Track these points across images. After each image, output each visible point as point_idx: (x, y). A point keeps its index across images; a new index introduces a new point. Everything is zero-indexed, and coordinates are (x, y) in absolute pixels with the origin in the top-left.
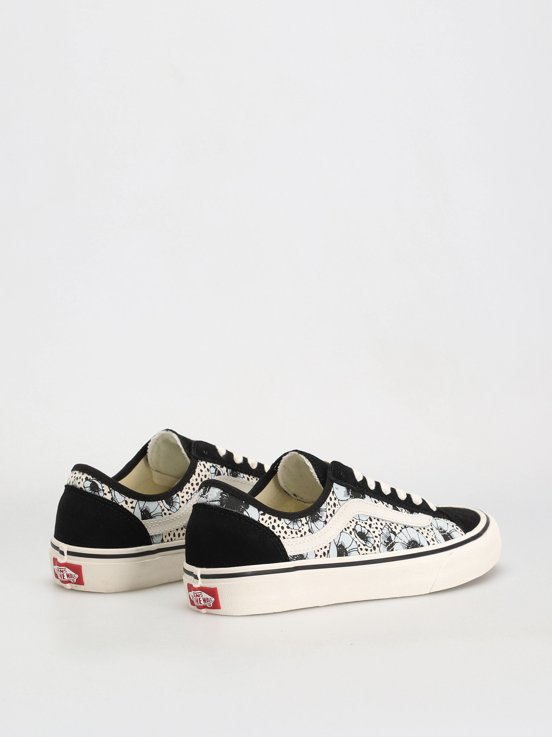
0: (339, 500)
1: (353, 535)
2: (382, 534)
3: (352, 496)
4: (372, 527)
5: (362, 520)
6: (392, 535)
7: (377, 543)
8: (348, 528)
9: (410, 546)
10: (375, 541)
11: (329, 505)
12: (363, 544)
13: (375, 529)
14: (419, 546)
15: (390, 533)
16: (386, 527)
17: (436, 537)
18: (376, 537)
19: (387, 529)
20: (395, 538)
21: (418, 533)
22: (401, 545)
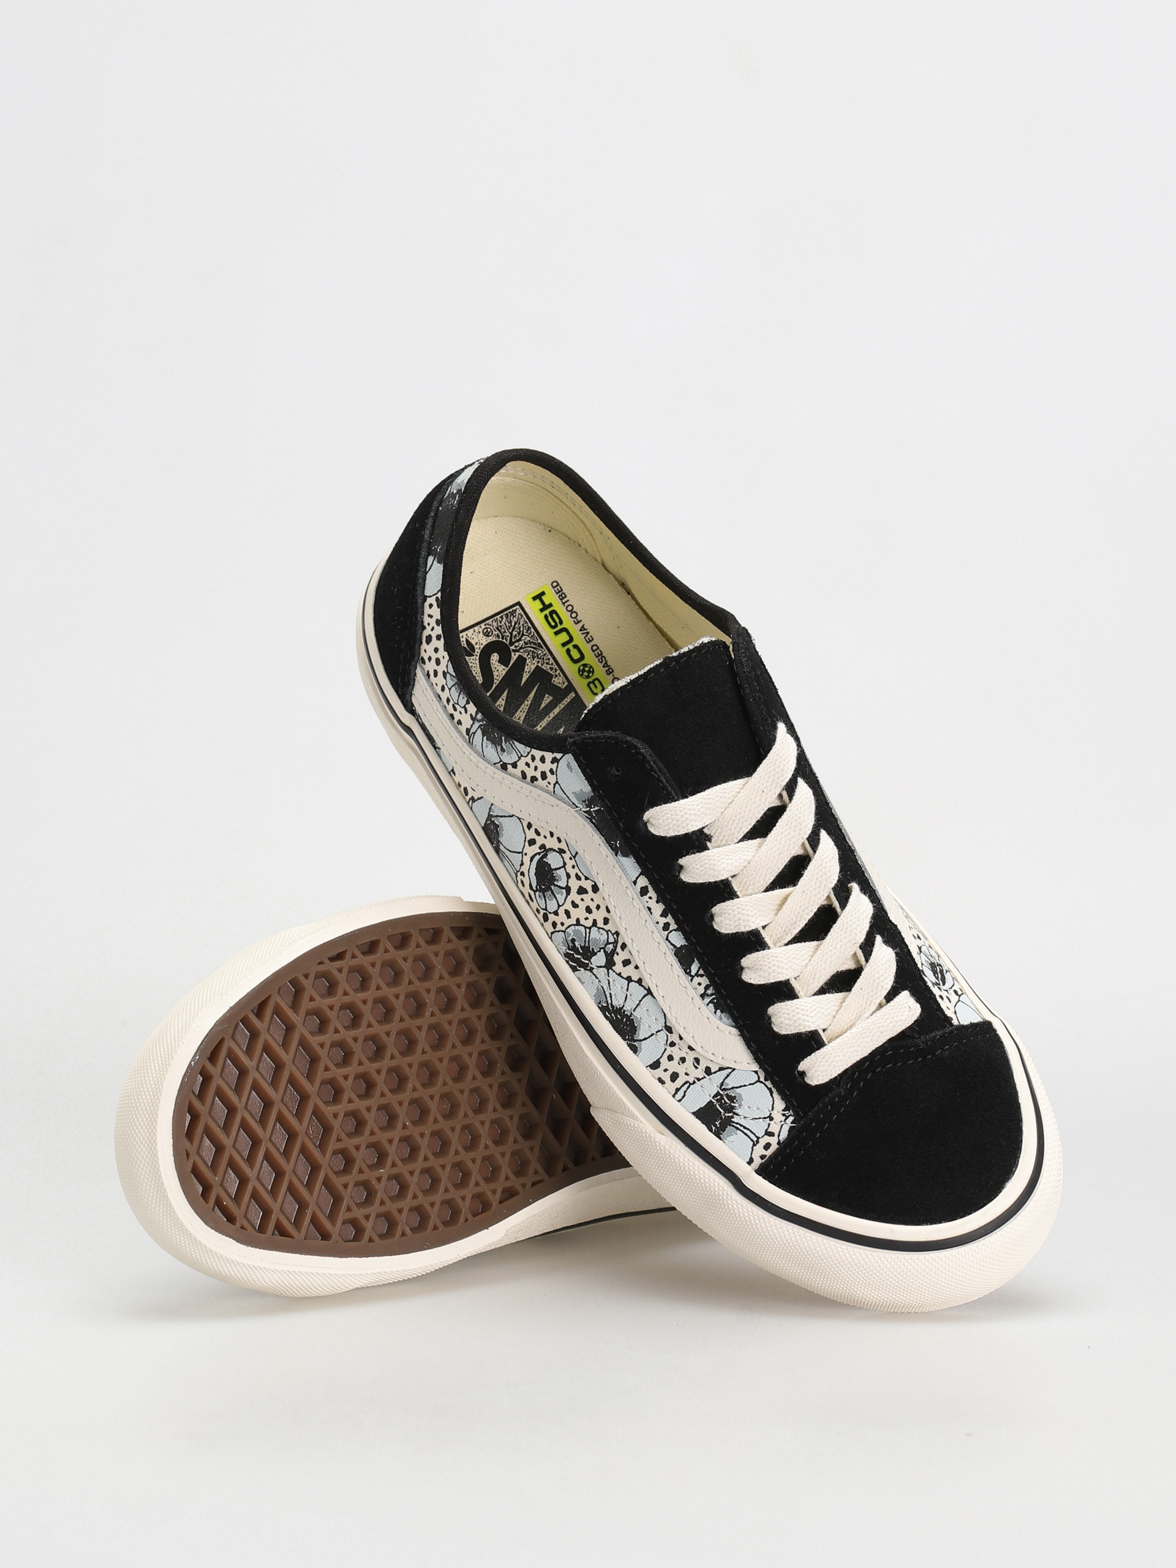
0: (557, 782)
1: (530, 851)
2: (586, 928)
3: (594, 818)
4: (583, 896)
5: (577, 865)
6: (599, 959)
7: (558, 919)
8: (537, 833)
9: (612, 1014)
10: (557, 913)
11: (533, 761)
12: (530, 881)
13: (582, 906)
14: (628, 1039)
15: (602, 950)
16: (608, 935)
17: (688, 1084)
18: (567, 913)
19: (608, 940)
20: (601, 967)
21: (662, 1030)
22: (598, 989)
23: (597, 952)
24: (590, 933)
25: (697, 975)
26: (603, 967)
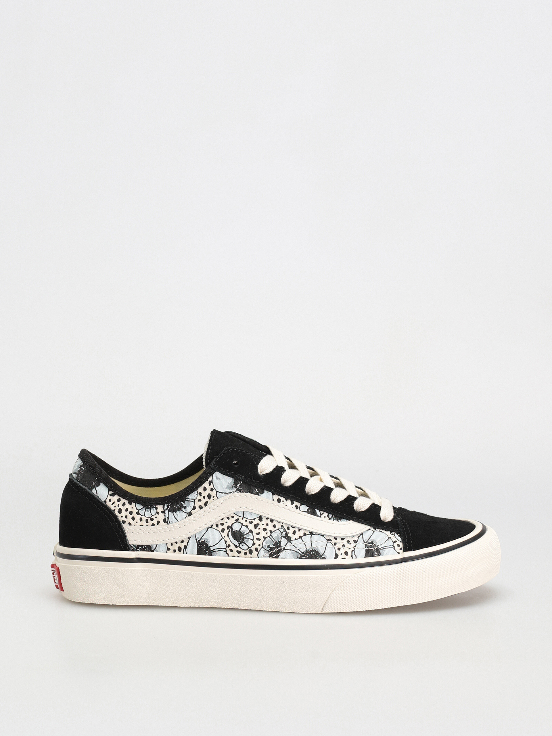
0: (217, 492)
1: (225, 534)
2: (269, 537)
3: (241, 490)
4: (258, 527)
5: (247, 519)
6: (284, 541)
7: (256, 546)
8: (222, 524)
9: (305, 556)
10: (254, 544)
11: (201, 495)
12: (234, 545)
13: (261, 531)
14: (319, 558)
15: (282, 538)
16: (279, 530)
17: (353, 551)
18: (258, 539)
19: (281, 532)
20: (287, 544)
21: (327, 543)
22: (292, 553)
23: (281, 540)
24: (272, 537)
25: (321, 515)
26: (288, 543)
